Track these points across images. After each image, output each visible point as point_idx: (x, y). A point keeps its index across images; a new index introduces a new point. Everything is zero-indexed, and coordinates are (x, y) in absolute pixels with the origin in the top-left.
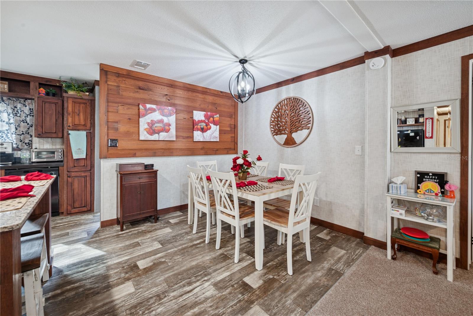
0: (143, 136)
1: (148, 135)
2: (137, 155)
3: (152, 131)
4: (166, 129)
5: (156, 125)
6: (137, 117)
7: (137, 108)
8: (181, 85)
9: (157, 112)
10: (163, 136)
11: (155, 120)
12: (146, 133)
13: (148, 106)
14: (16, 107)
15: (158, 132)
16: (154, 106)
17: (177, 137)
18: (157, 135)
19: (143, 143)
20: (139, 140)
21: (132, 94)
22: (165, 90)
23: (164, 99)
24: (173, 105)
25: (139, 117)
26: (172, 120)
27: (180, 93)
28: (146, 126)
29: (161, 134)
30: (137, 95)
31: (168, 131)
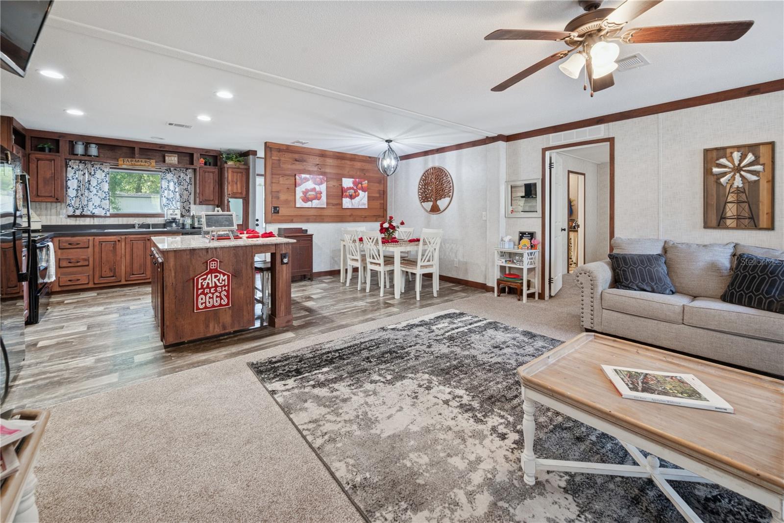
0: (300, 203)
1: (303, 203)
2: (294, 220)
3: (306, 199)
4: (318, 197)
5: (310, 193)
6: (294, 186)
7: (294, 178)
8: (331, 154)
9: (311, 181)
10: (315, 203)
11: (309, 188)
12: (301, 201)
13: (303, 176)
14: (180, 177)
15: (311, 200)
16: (308, 176)
17: (328, 204)
18: (310, 202)
19: (298, 209)
20: (295, 207)
21: (289, 166)
22: (317, 160)
23: (315, 169)
24: (324, 174)
25: (296, 187)
26: (323, 188)
27: (330, 161)
28: (301, 195)
29: (313, 201)
30: (294, 167)
31: (319, 199)
